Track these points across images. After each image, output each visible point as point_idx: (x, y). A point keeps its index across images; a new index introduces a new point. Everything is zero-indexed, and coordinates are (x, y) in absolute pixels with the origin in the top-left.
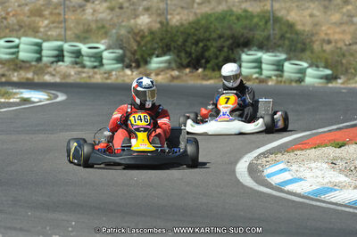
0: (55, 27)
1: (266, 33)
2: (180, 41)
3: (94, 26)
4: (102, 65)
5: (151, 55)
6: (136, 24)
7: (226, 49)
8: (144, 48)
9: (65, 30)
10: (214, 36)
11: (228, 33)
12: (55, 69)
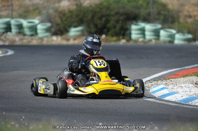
0: (6, 10)
1: (147, 11)
2: (90, 17)
3: (31, 8)
4: (36, 34)
5: (70, 26)
6: (59, 7)
7: (120, 22)
8: (65, 22)
9: (12, 11)
10: (113, 13)
11: (122, 11)
12: (5, 37)
